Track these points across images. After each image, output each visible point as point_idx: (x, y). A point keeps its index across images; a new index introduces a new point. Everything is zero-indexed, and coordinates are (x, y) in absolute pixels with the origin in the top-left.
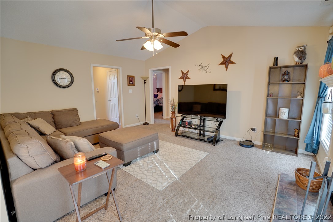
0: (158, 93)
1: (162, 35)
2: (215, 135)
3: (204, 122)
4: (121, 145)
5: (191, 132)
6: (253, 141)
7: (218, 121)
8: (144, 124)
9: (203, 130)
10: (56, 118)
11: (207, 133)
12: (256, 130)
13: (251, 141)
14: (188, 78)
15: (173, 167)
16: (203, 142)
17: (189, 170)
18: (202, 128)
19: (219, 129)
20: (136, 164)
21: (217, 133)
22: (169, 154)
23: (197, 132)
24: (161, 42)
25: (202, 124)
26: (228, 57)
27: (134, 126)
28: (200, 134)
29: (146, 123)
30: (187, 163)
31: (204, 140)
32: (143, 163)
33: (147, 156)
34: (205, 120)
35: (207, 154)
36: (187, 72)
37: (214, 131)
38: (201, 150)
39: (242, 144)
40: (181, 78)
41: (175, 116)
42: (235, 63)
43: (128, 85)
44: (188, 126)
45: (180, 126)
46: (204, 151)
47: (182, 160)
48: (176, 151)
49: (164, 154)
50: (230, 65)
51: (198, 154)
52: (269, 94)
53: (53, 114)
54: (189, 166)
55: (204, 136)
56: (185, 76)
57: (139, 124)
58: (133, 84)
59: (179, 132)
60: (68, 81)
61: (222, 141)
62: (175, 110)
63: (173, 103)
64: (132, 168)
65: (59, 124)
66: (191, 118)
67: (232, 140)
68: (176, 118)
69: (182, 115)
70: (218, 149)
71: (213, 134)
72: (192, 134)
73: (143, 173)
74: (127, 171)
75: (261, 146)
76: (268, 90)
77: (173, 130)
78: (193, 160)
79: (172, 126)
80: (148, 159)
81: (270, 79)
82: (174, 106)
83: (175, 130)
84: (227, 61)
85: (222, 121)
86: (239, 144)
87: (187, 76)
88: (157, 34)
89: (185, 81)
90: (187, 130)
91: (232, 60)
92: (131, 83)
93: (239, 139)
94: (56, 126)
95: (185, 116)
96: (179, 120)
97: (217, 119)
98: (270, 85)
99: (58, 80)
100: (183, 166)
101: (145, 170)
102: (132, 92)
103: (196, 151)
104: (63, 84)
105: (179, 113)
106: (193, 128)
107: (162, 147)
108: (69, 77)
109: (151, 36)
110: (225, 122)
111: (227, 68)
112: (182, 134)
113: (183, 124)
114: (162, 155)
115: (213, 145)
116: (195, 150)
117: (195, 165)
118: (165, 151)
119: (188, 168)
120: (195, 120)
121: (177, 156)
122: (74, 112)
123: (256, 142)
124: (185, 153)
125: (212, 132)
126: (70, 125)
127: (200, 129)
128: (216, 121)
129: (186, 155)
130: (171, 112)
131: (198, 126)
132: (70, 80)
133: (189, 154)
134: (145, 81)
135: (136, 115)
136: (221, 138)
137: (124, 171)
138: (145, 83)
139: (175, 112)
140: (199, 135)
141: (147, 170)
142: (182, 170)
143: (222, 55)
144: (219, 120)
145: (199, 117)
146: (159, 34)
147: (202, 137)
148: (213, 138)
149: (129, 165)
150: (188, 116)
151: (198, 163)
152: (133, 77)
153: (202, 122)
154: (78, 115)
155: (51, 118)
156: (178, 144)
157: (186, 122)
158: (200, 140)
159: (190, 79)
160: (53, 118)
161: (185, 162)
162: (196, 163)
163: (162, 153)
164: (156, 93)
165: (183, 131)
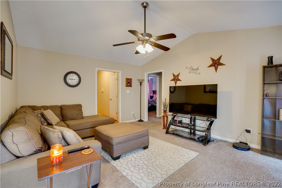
0: (153, 94)
1: (152, 39)
2: (206, 134)
3: (194, 121)
4: (111, 139)
5: (182, 131)
6: (248, 144)
7: (209, 121)
8: (139, 121)
9: (193, 129)
10: (63, 111)
11: (197, 133)
12: (251, 132)
13: (247, 144)
14: (179, 80)
15: (160, 166)
16: (193, 141)
17: (177, 171)
18: (192, 127)
19: (210, 129)
20: (125, 159)
21: (208, 133)
22: (158, 151)
23: (188, 130)
24: (153, 46)
25: (192, 123)
26: (217, 59)
27: (129, 123)
28: (191, 133)
29: (141, 121)
30: (176, 162)
31: (194, 140)
32: (132, 159)
33: (136, 151)
34: (196, 119)
35: (197, 154)
36: (178, 75)
37: (205, 131)
38: (191, 150)
39: (235, 146)
40: (172, 80)
41: (166, 115)
42: (225, 65)
43: (126, 86)
44: (179, 125)
45: (171, 124)
46: (194, 151)
47: (171, 158)
48: (165, 148)
49: (154, 150)
50: (219, 67)
51: (187, 153)
52: (265, 94)
53: (61, 108)
54: (177, 166)
55: (194, 135)
56: (176, 78)
57: (134, 121)
58: (130, 86)
59: (170, 130)
60: (77, 82)
61: (213, 141)
62: (166, 109)
63: (165, 103)
64: (120, 162)
65: (65, 116)
66: (182, 117)
67: (224, 141)
68: (167, 117)
69: (173, 114)
70: (209, 149)
71: (204, 134)
72: (183, 133)
73: (129, 169)
74: (115, 165)
75: (259, 150)
76: (264, 90)
77: (164, 127)
78: (182, 160)
79: (164, 124)
80: (137, 155)
81: (265, 79)
82: (166, 105)
83: (166, 128)
84: (216, 63)
85: (213, 121)
86: (232, 146)
87: (178, 78)
88: (149, 38)
89: (176, 83)
90: (178, 128)
91: (221, 61)
92: (129, 84)
93: (232, 141)
94: (63, 118)
95: (176, 115)
96: (170, 118)
97: (207, 119)
98: (265, 85)
99: (69, 81)
100: (171, 165)
101: (132, 166)
102: (129, 93)
103: (186, 150)
104: (73, 84)
105: (170, 111)
106: (183, 127)
107: (152, 144)
108: (78, 78)
109: (143, 41)
110: (216, 122)
111: (216, 69)
112: (173, 132)
113: (174, 122)
114: (151, 151)
115: (204, 145)
116: (184, 149)
117: (184, 166)
118: (155, 148)
119: (177, 168)
120: (186, 120)
121: (165, 154)
122: (79, 107)
123: (252, 145)
124: (174, 151)
125: (203, 131)
126: (74, 118)
127: (190, 128)
128: (206, 121)
129: (175, 154)
130: (163, 111)
131: (189, 125)
132: (78, 81)
133: (179, 153)
134: (141, 83)
135: (132, 113)
136: (212, 138)
137: (112, 165)
138: (141, 85)
139: (166, 111)
140: (189, 134)
141: (134, 166)
142: (169, 169)
143: (211, 58)
144: (209, 119)
145: (189, 116)
146: (150, 38)
147: (192, 136)
148: (204, 138)
149: (118, 159)
150: (179, 115)
151: (187, 163)
152: (131, 80)
153: (192, 121)
154: (81, 110)
155: (60, 111)
156: (168, 142)
157: (176, 120)
158: (191, 139)
159: (181, 80)
160: (61, 111)
161: (174, 161)
162: (185, 163)
163: (151, 149)
164: (152, 95)
165: (174, 130)
